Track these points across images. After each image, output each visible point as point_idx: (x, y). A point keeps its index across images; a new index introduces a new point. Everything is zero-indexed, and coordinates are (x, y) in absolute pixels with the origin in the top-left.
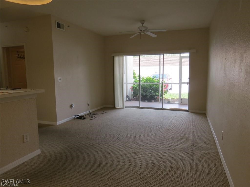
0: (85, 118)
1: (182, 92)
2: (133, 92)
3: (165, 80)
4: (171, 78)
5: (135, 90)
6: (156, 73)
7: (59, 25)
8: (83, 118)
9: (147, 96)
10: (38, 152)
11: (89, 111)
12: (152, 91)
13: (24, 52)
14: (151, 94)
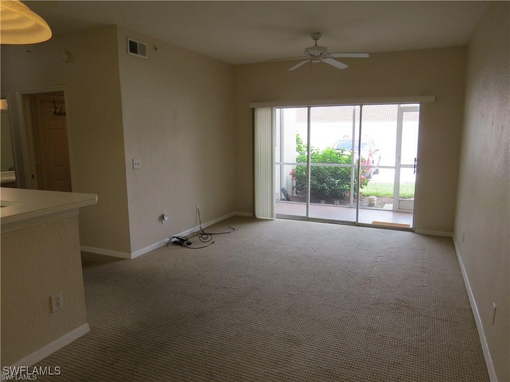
0: (189, 244)
1: (402, 182)
2: (295, 182)
3: (365, 155)
4: (378, 150)
5: (299, 177)
6: (346, 139)
7: (133, 48)
8: (186, 242)
9: (325, 192)
10: (84, 329)
11: (200, 227)
12: (335, 181)
13: (63, 102)
14: (333, 188)
